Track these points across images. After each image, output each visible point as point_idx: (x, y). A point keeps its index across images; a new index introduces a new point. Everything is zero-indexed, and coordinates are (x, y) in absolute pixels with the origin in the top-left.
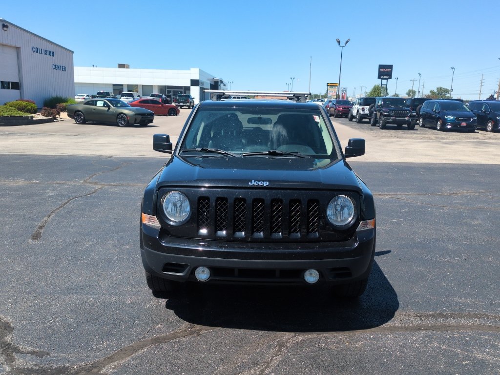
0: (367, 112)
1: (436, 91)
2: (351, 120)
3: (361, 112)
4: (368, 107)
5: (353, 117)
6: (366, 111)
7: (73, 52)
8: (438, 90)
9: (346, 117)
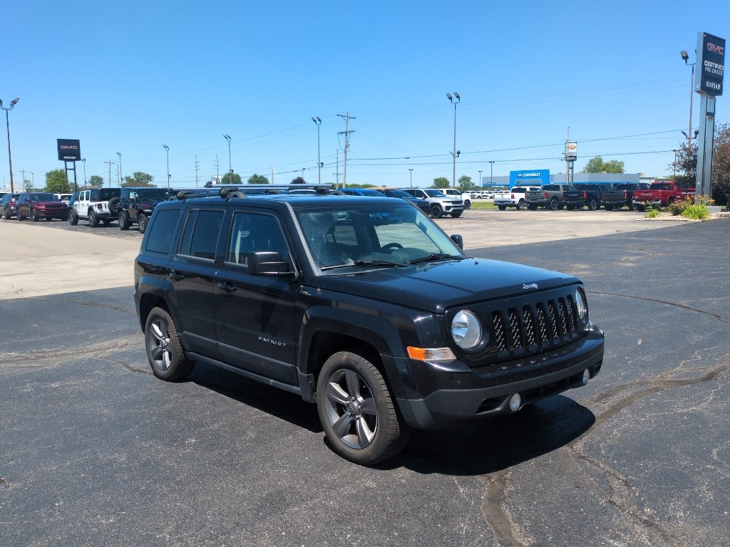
0: (106, 210)
1: (132, 177)
2: (75, 223)
3: (96, 210)
4: (107, 202)
5: (77, 218)
6: (104, 208)
8: (135, 176)
9: (65, 219)
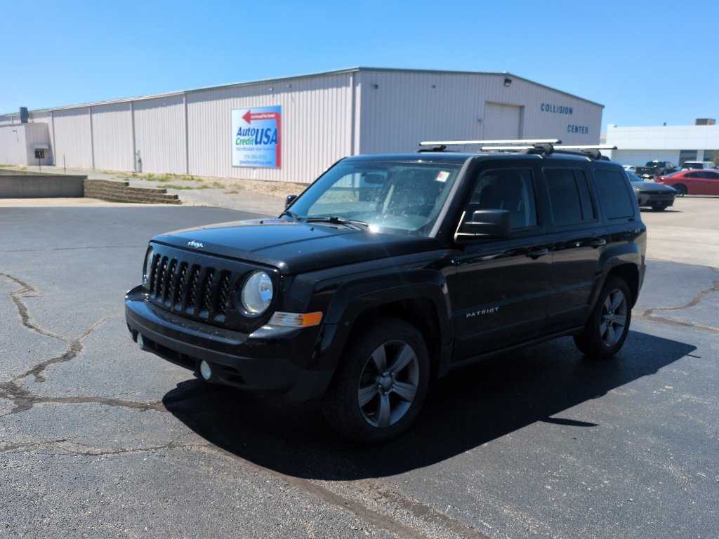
7: (603, 107)
